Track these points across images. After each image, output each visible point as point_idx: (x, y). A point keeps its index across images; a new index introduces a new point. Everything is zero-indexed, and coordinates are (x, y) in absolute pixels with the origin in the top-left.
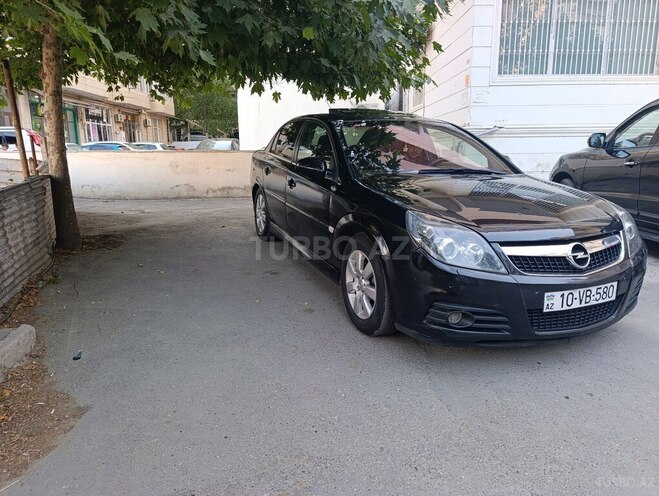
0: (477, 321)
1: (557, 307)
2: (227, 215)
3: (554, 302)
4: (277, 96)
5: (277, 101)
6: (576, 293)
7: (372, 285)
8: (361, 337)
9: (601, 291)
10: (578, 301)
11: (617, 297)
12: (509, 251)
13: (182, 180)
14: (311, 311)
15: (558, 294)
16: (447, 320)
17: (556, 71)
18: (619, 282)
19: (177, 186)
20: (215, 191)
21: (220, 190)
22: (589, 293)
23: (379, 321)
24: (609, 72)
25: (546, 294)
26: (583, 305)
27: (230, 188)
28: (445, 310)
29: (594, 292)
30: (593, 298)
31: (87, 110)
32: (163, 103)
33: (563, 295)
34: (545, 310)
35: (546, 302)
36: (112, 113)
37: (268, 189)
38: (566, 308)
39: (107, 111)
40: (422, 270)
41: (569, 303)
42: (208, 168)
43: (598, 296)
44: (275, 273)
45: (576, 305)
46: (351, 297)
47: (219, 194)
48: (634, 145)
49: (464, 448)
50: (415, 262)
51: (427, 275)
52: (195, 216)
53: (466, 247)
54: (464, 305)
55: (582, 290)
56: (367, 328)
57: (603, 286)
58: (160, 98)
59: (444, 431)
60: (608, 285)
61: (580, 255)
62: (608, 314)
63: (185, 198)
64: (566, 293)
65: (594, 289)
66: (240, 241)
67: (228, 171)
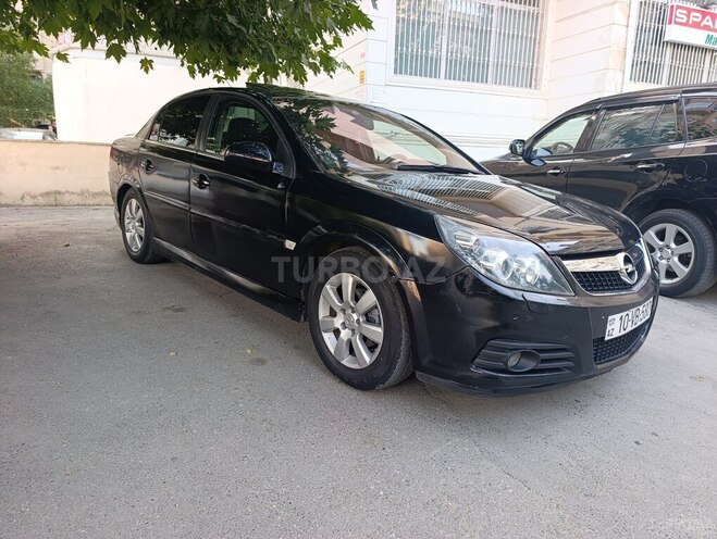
0: (543, 361)
1: (616, 334)
2: (64, 229)
3: (614, 328)
4: (146, 64)
5: (147, 71)
8: (352, 394)
10: (631, 322)
12: (572, 266)
14: (261, 362)
15: (618, 317)
16: (506, 364)
17: (449, 77)
18: (654, 297)
20: (34, 197)
21: (42, 195)
24: (495, 82)
25: (610, 318)
26: (633, 327)
27: (59, 193)
28: (503, 350)
33: (621, 318)
34: (606, 338)
35: (608, 328)
37: (149, 189)
38: (622, 333)
40: (472, 296)
41: (625, 326)
42: (23, 164)
44: (180, 310)
45: (629, 328)
46: (329, 337)
47: (41, 201)
48: (549, 154)
50: (460, 286)
51: (483, 303)
52: (14, 231)
54: (530, 341)
55: (634, 310)
56: (362, 381)
60: (649, 302)
61: (630, 268)
64: (623, 315)
66: (104, 265)
67: (53, 169)
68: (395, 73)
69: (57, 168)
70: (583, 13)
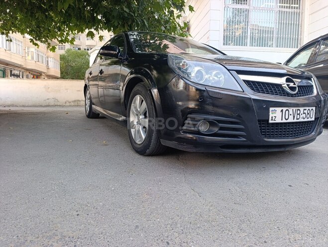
0: (221, 129)
1: (278, 120)
2: (73, 110)
3: (276, 116)
6: (291, 110)
7: (146, 117)
9: (306, 111)
10: (292, 116)
11: (315, 119)
13: (51, 95)
14: (106, 145)
15: (279, 109)
16: (198, 129)
17: (251, 45)
18: (316, 107)
19: (48, 99)
20: (70, 102)
21: (73, 102)
22: (298, 112)
23: (150, 142)
24: (277, 47)
25: (271, 109)
26: (295, 120)
27: (79, 101)
29: (302, 112)
30: (301, 116)
31: (11, 71)
32: (38, 48)
33: (282, 111)
34: (270, 121)
35: (271, 115)
36: (25, 74)
38: (284, 121)
39: (23, 73)
41: (287, 118)
42: (67, 89)
43: (304, 115)
45: (291, 120)
46: (133, 131)
47: (72, 104)
49: (213, 223)
50: (174, 86)
53: (211, 74)
54: (211, 115)
55: (294, 109)
57: (307, 108)
58: (36, 44)
59: (196, 211)
60: (310, 108)
61: (292, 85)
62: (309, 133)
63: (52, 106)
64: (285, 109)
65: (302, 109)
67: (77, 91)
68: (224, 44)
69: (79, 91)
70: (323, 8)
